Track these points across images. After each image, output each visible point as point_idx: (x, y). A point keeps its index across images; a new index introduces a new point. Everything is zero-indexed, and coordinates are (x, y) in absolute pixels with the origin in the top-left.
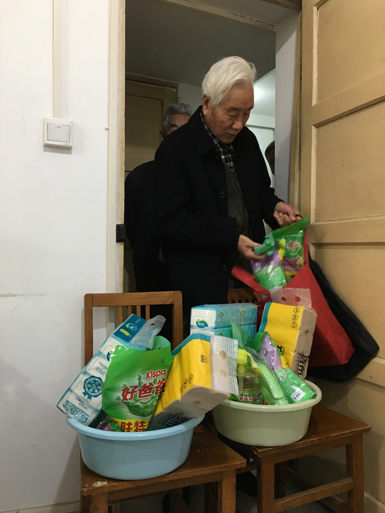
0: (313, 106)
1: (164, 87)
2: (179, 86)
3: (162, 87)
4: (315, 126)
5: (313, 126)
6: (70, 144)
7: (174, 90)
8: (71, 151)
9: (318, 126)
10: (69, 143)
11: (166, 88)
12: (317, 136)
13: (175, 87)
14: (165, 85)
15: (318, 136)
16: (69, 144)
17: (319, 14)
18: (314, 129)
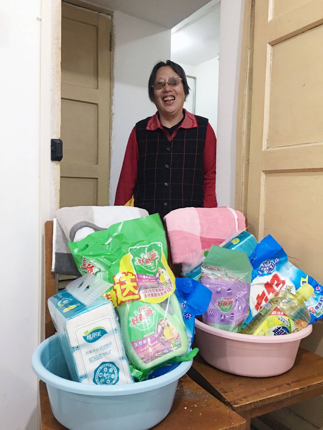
0: (268, 22)
1: (99, 13)
2: (114, 14)
3: (97, 12)
4: (270, 45)
5: (268, 44)
7: (110, 17)
9: (274, 44)
11: (101, 14)
12: (272, 55)
13: (110, 14)
14: (101, 11)
15: (274, 55)
18: (269, 47)
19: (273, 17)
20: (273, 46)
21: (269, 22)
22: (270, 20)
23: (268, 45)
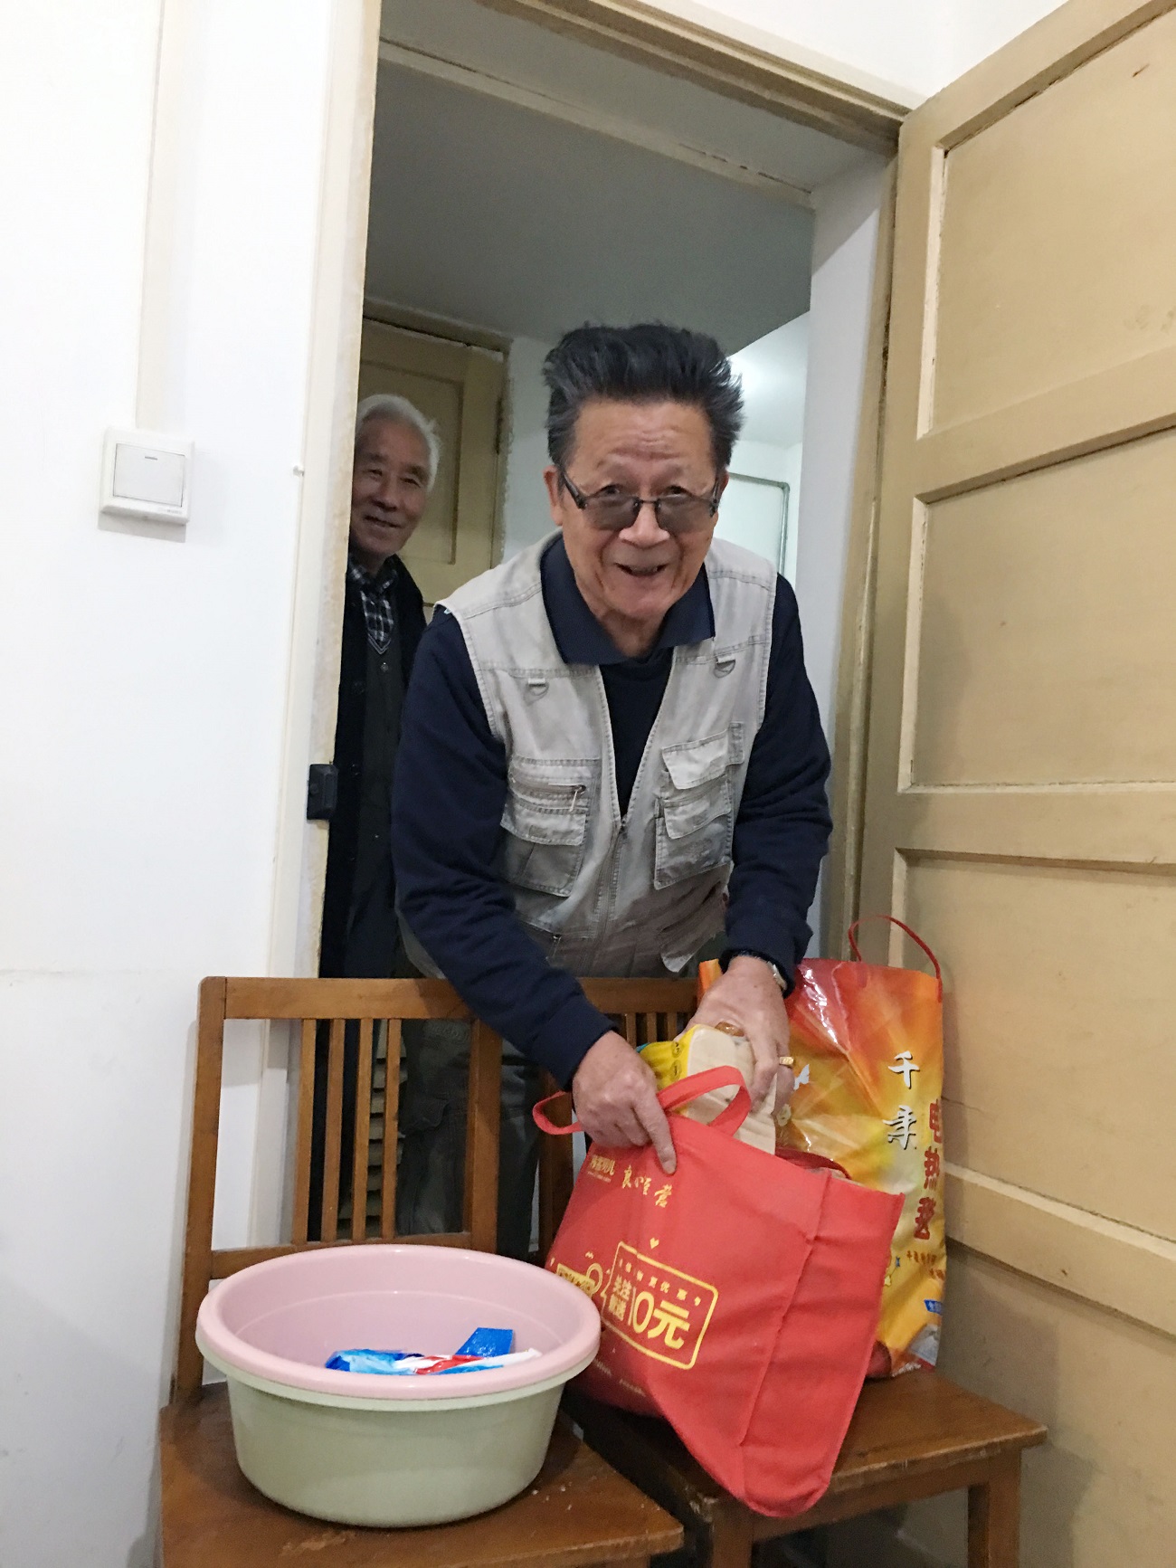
0: (918, 438)
1: (468, 344)
2: (511, 347)
3: (461, 345)
4: (922, 500)
5: (916, 499)
6: (183, 513)
7: (499, 356)
8: (184, 533)
9: (931, 499)
10: (179, 509)
11: (474, 348)
12: (926, 529)
13: (501, 347)
15: (931, 528)
16: (181, 513)
17: (949, 170)
18: (918, 506)
19: (932, 425)
20: (928, 503)
21: (921, 440)
22: (924, 435)
23: (916, 501)
